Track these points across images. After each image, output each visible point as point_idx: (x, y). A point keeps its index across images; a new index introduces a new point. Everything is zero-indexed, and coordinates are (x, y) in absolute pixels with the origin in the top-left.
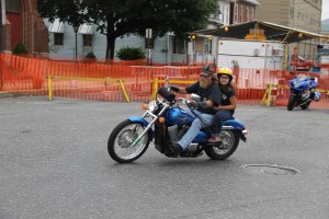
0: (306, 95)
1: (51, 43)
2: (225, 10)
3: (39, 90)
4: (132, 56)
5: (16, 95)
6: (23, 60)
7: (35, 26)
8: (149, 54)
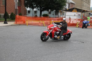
0: (86, 25)
1: (27, 13)
2: (67, 5)
3: (24, 24)
4: (46, 16)
5: (20, 25)
6: (21, 17)
7: (24, 9)
8: (50, 15)
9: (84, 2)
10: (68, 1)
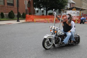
1: (36, 12)
7: (33, 9)
9: (83, 2)
10: (69, 1)
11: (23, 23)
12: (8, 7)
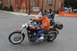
1: (65, 10)
5: (61, 16)
7: (63, 8)
11: (57, 16)
12: (49, 7)
